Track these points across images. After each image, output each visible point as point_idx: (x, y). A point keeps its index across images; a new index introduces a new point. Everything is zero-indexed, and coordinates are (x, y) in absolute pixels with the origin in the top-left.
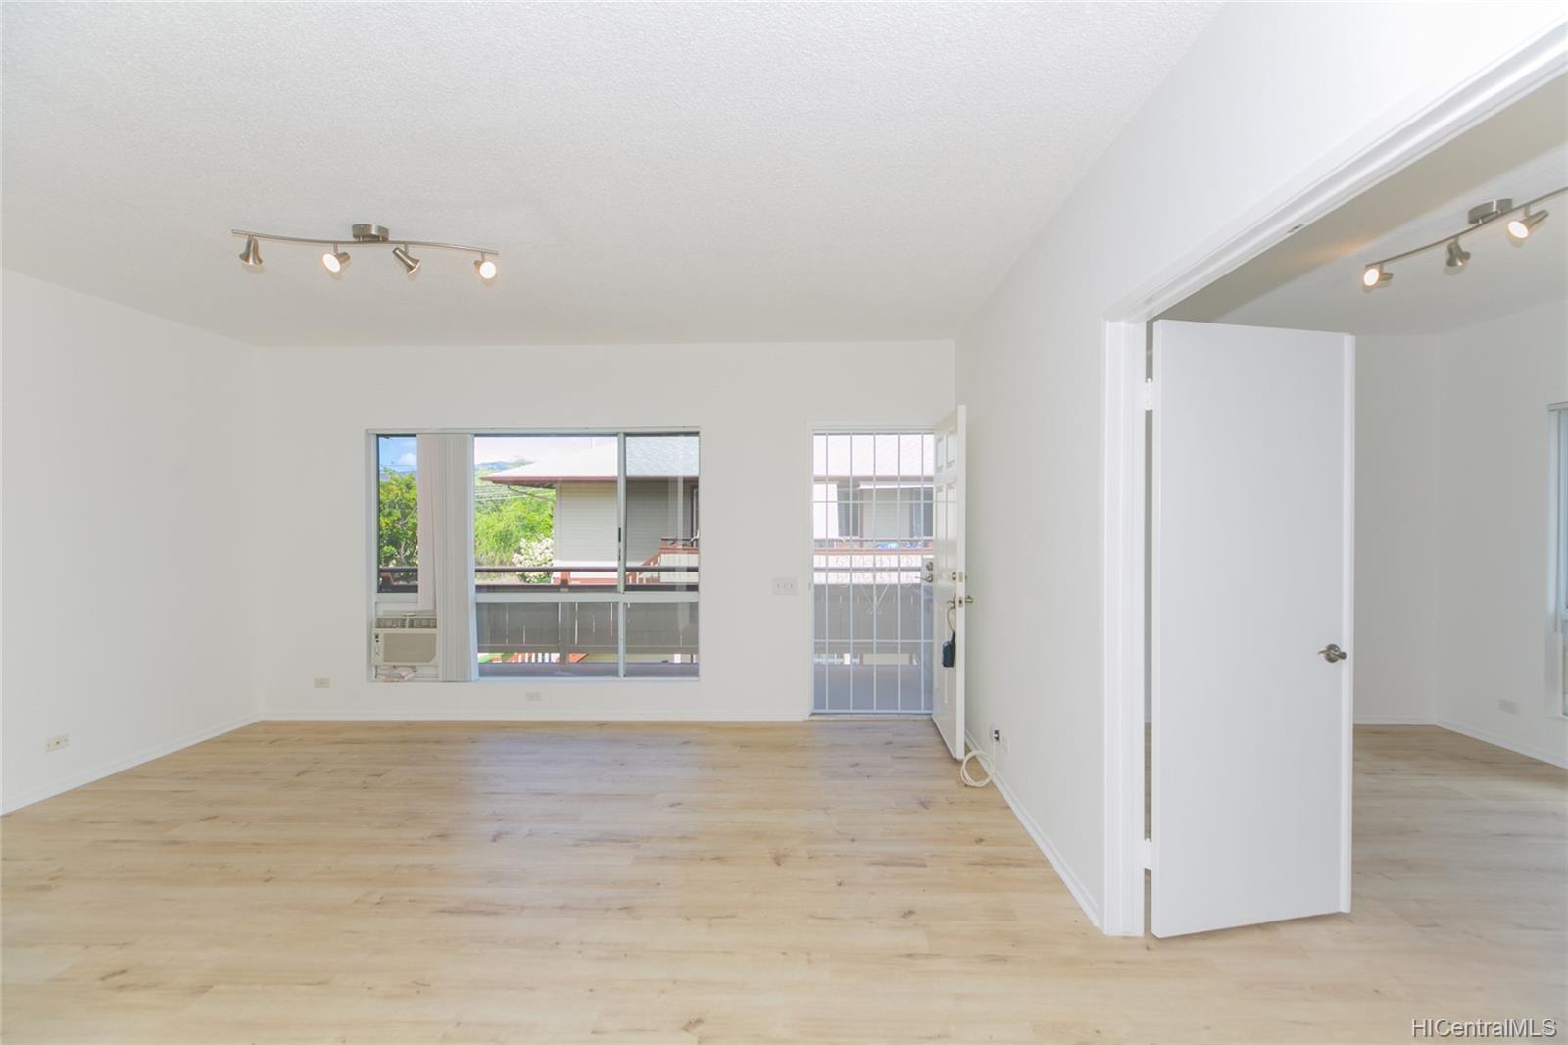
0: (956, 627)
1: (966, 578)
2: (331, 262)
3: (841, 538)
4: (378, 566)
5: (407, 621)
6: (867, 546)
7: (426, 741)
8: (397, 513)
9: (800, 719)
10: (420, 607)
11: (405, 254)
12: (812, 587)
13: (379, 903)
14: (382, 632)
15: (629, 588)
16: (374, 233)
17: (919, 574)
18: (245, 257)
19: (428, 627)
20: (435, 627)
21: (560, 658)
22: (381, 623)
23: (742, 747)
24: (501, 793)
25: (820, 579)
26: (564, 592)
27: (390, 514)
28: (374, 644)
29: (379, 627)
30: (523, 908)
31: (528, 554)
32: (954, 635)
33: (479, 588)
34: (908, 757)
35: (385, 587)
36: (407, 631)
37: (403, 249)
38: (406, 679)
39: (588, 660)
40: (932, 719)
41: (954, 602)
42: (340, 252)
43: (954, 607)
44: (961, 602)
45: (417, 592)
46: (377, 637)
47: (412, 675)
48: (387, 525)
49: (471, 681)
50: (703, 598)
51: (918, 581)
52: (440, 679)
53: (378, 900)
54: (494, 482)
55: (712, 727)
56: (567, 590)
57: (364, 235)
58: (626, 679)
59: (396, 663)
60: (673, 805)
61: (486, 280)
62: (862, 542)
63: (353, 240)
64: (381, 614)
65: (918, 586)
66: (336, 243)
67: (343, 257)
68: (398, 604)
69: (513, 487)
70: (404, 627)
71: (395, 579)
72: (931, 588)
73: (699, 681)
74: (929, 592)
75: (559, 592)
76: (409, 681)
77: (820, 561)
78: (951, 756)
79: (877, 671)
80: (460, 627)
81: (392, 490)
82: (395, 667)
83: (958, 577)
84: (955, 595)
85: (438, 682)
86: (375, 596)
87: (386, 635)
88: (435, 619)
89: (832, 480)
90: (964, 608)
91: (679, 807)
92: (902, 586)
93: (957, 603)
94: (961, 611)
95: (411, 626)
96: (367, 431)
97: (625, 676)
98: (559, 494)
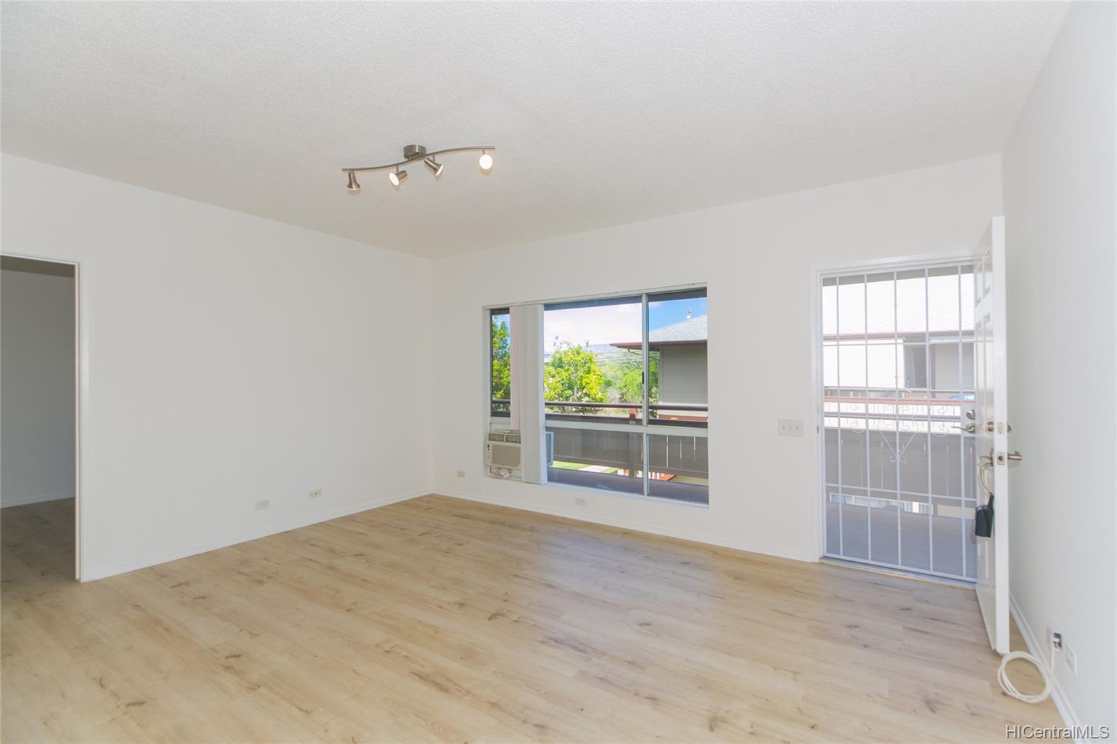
0: (994, 489)
1: (1009, 428)
2: (394, 179)
3: (907, 390)
4: (492, 398)
5: (505, 437)
6: (939, 397)
7: (503, 524)
8: (572, 369)
9: (809, 560)
10: (512, 427)
11: (433, 162)
12: (822, 433)
13: (516, 621)
14: (491, 443)
15: (651, 422)
16: (417, 151)
17: (958, 424)
18: (350, 186)
19: (516, 442)
20: (520, 443)
21: (630, 473)
22: (492, 437)
23: (736, 578)
24: (521, 577)
25: (831, 423)
26: (632, 424)
27: (568, 370)
28: (487, 450)
29: (490, 440)
30: (604, 654)
31: (656, 398)
32: (992, 498)
33: (548, 417)
34: (926, 633)
35: (495, 414)
36: (505, 444)
37: (432, 159)
38: (505, 477)
39: (676, 480)
40: (975, 591)
41: (991, 459)
42: (400, 170)
43: (992, 464)
44: (1000, 458)
45: (509, 417)
46: (488, 446)
47: (508, 475)
48: (566, 377)
49: (540, 484)
50: (711, 434)
51: (958, 431)
52: (523, 480)
53: (516, 619)
54: (619, 347)
55: (715, 552)
56: (634, 422)
57: (412, 154)
58: (649, 497)
59: (501, 466)
60: (642, 625)
61: (485, 170)
62: (933, 394)
63: (405, 160)
64: (493, 431)
65: (958, 437)
66: (397, 165)
67: (401, 175)
68: (501, 425)
69: (631, 350)
70: (503, 441)
71: (500, 409)
72: (974, 438)
73: (708, 508)
74: (971, 442)
75: (628, 423)
76: (506, 479)
77: (830, 407)
78: (990, 647)
79: (902, 518)
80: (536, 445)
81: (569, 355)
82: (500, 468)
83: (995, 427)
84: (992, 450)
85: (521, 481)
86: (489, 419)
87: (493, 446)
88: (520, 436)
89: (900, 336)
90: (1006, 466)
91: (647, 627)
92: (932, 435)
93: (996, 460)
94: (1001, 472)
95: (507, 441)
96: (484, 307)
97: (648, 495)
98: (662, 355)
